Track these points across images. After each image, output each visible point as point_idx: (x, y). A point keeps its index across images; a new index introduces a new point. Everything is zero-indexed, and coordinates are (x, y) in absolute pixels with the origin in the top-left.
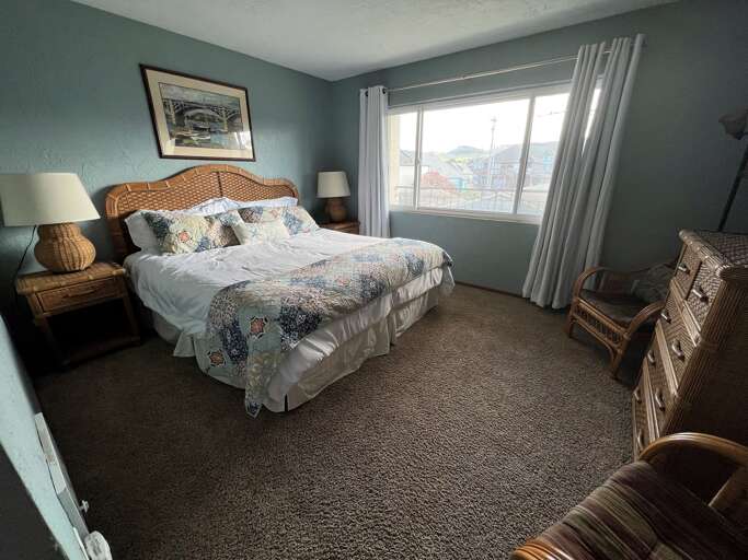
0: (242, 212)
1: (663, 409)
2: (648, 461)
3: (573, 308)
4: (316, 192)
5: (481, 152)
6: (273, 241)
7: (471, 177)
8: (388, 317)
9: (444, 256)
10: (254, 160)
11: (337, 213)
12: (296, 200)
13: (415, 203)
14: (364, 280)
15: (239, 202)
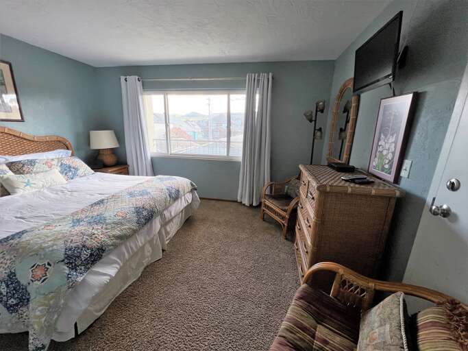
0: (11, 165)
1: (307, 252)
2: (306, 283)
3: (263, 205)
4: (89, 144)
5: (204, 116)
6: (49, 188)
7: (200, 131)
8: (160, 232)
9: (192, 185)
10: (22, 120)
11: (109, 159)
12: (70, 152)
13: (168, 151)
14: (138, 211)
15: (7, 157)
